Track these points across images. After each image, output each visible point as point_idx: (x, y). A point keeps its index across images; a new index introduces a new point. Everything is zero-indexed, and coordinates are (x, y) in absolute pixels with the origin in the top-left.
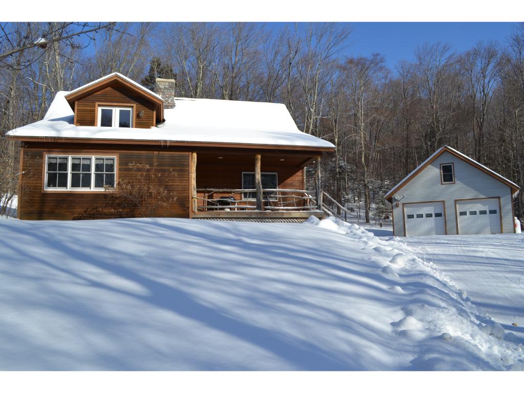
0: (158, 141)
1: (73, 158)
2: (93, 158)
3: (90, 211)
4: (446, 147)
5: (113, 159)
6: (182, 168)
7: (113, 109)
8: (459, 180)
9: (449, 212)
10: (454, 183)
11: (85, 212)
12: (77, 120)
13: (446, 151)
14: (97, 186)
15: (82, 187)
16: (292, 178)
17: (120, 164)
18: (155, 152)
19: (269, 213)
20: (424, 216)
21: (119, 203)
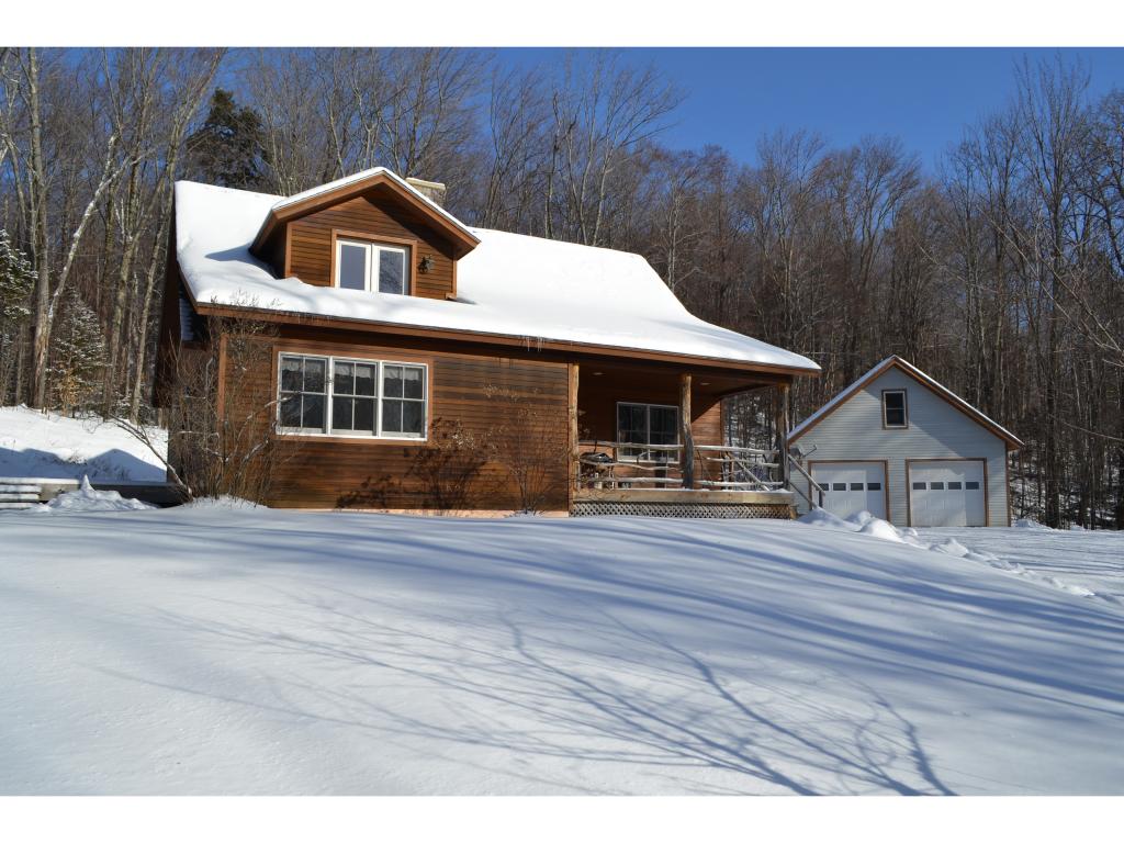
0: (521, 338)
1: (336, 363)
2: (381, 364)
3: (374, 484)
4: (896, 360)
5: (420, 371)
6: (554, 397)
7: (368, 247)
8: (915, 422)
9: (896, 481)
10: (907, 428)
11: (365, 485)
12: (292, 266)
13: (897, 367)
14: (386, 428)
15: (355, 429)
16: (703, 417)
17: (437, 381)
18: (505, 360)
19: (706, 495)
20: (848, 487)
21: (435, 467)
